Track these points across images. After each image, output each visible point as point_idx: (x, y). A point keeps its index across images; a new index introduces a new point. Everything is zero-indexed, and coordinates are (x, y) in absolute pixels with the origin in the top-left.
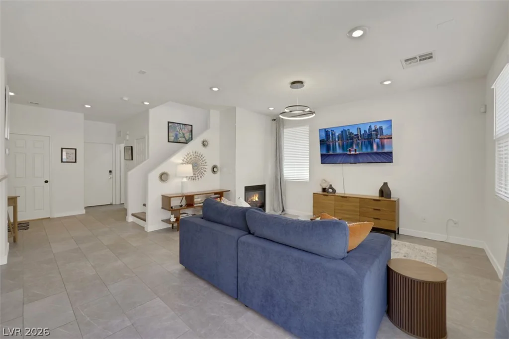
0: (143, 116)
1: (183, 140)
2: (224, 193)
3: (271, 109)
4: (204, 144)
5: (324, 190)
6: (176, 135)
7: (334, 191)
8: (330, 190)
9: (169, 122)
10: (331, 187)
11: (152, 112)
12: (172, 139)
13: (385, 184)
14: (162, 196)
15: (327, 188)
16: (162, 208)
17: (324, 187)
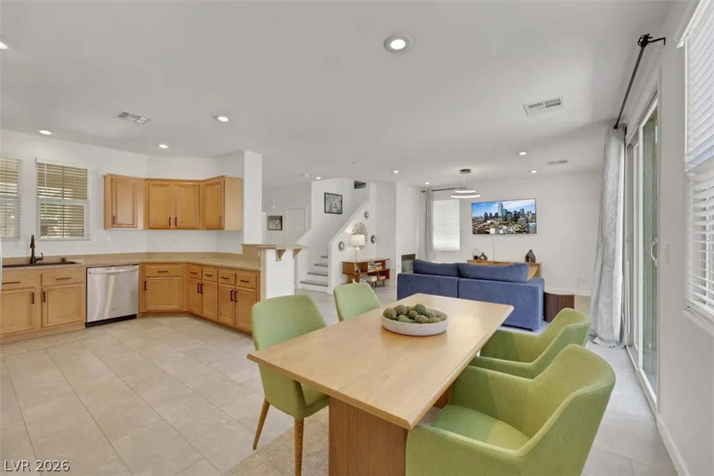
0: (307, 188)
1: (335, 210)
2: (386, 261)
3: (427, 183)
4: (366, 215)
5: (476, 258)
6: (331, 205)
7: (486, 258)
8: (483, 258)
9: (325, 194)
10: (483, 255)
11: (314, 184)
12: (327, 209)
13: (531, 251)
14: (343, 262)
15: (479, 256)
16: (343, 273)
17: (476, 255)
